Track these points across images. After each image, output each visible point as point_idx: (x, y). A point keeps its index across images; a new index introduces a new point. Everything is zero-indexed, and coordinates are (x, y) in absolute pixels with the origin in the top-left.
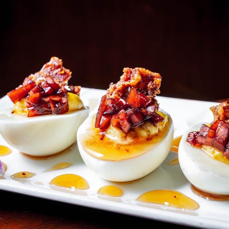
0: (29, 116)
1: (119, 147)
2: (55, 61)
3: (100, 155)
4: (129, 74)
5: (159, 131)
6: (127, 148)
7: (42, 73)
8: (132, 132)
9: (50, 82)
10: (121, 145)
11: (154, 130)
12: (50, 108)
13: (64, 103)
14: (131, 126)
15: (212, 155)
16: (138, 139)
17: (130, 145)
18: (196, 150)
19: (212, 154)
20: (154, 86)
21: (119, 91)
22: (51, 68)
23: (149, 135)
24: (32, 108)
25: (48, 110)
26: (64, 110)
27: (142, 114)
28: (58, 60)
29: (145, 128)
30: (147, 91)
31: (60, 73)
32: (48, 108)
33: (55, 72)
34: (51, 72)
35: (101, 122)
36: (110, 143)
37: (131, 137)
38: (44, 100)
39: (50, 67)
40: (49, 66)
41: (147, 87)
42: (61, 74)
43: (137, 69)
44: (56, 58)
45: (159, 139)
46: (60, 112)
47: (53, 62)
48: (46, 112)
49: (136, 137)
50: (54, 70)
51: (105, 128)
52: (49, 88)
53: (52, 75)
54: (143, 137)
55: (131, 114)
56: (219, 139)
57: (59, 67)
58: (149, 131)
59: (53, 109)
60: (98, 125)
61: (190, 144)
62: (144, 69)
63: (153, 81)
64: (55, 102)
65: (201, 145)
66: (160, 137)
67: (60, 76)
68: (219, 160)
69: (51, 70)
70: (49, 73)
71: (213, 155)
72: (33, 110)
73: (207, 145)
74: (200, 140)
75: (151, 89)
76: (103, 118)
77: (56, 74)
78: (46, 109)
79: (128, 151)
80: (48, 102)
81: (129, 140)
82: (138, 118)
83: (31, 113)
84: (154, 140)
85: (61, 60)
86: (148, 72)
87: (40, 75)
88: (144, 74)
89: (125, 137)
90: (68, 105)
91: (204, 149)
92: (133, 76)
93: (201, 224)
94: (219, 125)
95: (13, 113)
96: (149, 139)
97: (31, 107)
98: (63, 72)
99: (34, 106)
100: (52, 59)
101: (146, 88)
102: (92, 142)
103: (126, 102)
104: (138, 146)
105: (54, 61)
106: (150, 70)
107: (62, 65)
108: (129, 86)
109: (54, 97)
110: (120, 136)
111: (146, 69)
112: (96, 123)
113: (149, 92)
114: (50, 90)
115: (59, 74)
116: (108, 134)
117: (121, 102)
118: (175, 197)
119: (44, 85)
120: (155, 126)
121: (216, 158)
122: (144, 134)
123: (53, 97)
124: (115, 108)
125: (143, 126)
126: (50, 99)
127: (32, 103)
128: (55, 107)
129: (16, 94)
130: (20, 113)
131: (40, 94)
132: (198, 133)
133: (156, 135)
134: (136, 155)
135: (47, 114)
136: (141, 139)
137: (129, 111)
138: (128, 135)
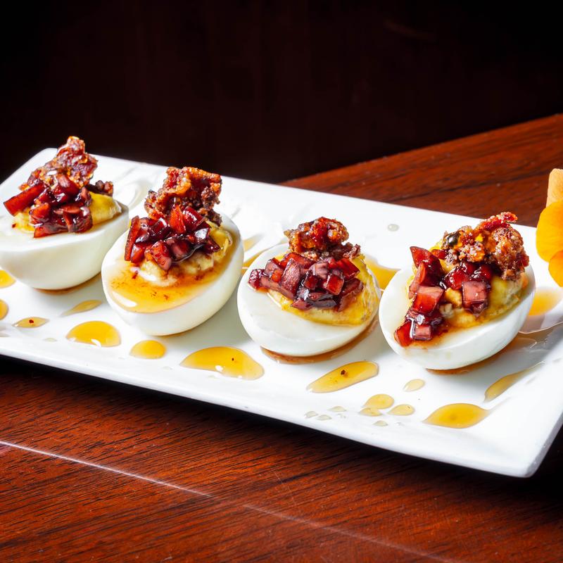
0: (36, 237)
1: (155, 291)
2: (74, 144)
3: (132, 304)
4: (175, 176)
5: (216, 264)
6: (166, 293)
7: (55, 163)
8: (175, 269)
9: (65, 184)
10: (159, 288)
11: (206, 264)
12: (64, 224)
13: (86, 217)
14: (172, 260)
15: (279, 305)
16: (183, 277)
17: (171, 287)
18: (259, 296)
19: (279, 302)
20: (211, 194)
21: (160, 203)
22: (68, 155)
23: (199, 271)
24: (40, 224)
25: (63, 227)
26: (86, 226)
27: (188, 242)
28: (78, 142)
29: (193, 261)
30: (201, 202)
31: (82, 162)
32: (61, 224)
33: (74, 161)
34: (69, 161)
35: (133, 254)
36: (145, 284)
37: (173, 275)
38: (55, 214)
39: (67, 153)
40: (64, 151)
41: (201, 197)
42: (84, 164)
43: (185, 169)
44: (75, 138)
45: (213, 277)
46: (80, 230)
47: (71, 145)
48: (60, 230)
49: (181, 275)
50: (73, 157)
51: (138, 261)
52: (63, 195)
53: (70, 166)
54: (190, 275)
55: (172, 244)
56: (286, 284)
57: (80, 153)
58: (199, 266)
59: (69, 226)
60: (128, 258)
61: (252, 288)
62: (196, 169)
63: (209, 186)
64: (71, 216)
65: (266, 289)
66: (216, 272)
67: (82, 167)
68: (288, 310)
69: (69, 158)
70: (66, 162)
71: (281, 304)
72: (40, 228)
73: (273, 290)
74: (264, 282)
75: (207, 199)
76: (135, 248)
77: (76, 163)
78: (59, 226)
79: (167, 297)
80: (62, 216)
81: (171, 280)
82: (182, 249)
83: (38, 232)
84: (206, 279)
85: (82, 141)
86: (202, 173)
87: (52, 167)
88: (196, 176)
89: (166, 276)
90: (91, 219)
91: (271, 295)
92: (180, 181)
93: (247, 407)
94: (288, 263)
95: (14, 226)
96: (200, 277)
97: (38, 223)
98: (86, 161)
99: (41, 222)
100: (69, 140)
101: (199, 198)
102: (121, 282)
103: (167, 223)
104: (182, 289)
105: (72, 143)
106: (204, 170)
107: (84, 149)
108: (174, 195)
109: (71, 208)
110: (159, 275)
111: (199, 168)
112: (126, 255)
113: (204, 203)
114: (64, 197)
115: (80, 164)
116: (144, 269)
117: (161, 223)
118: (233, 359)
119: (55, 190)
120: (208, 257)
121: (285, 308)
122: (192, 270)
123: (68, 209)
124: (151, 233)
125: (190, 260)
126: (64, 212)
127: (38, 219)
128: (71, 223)
129: (15, 203)
130: (23, 229)
131: (49, 204)
132: (263, 271)
133: (211, 270)
134: (179, 304)
135: (61, 232)
136: (188, 278)
137: (170, 240)
138: (170, 273)
